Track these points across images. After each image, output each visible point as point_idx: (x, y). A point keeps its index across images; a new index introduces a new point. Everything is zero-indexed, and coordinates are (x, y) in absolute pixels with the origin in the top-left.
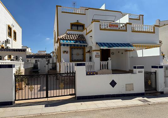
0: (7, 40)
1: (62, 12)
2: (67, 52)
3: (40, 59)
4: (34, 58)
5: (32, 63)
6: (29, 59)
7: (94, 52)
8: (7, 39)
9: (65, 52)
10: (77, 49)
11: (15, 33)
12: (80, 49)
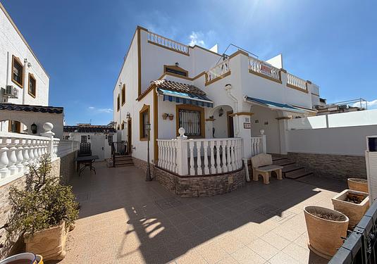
0: (9, 88)
1: (149, 42)
2: (171, 118)
3: (92, 134)
4: (79, 131)
5: (75, 142)
6: (70, 134)
7: (240, 116)
8: (9, 84)
9: (166, 116)
10: (190, 111)
11: (32, 81)
12: (195, 112)
